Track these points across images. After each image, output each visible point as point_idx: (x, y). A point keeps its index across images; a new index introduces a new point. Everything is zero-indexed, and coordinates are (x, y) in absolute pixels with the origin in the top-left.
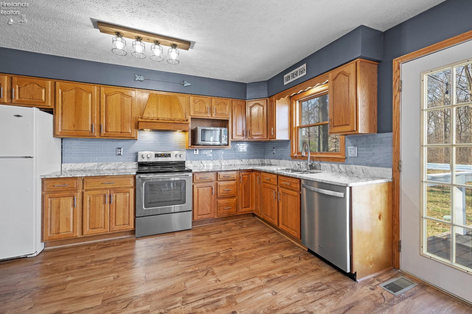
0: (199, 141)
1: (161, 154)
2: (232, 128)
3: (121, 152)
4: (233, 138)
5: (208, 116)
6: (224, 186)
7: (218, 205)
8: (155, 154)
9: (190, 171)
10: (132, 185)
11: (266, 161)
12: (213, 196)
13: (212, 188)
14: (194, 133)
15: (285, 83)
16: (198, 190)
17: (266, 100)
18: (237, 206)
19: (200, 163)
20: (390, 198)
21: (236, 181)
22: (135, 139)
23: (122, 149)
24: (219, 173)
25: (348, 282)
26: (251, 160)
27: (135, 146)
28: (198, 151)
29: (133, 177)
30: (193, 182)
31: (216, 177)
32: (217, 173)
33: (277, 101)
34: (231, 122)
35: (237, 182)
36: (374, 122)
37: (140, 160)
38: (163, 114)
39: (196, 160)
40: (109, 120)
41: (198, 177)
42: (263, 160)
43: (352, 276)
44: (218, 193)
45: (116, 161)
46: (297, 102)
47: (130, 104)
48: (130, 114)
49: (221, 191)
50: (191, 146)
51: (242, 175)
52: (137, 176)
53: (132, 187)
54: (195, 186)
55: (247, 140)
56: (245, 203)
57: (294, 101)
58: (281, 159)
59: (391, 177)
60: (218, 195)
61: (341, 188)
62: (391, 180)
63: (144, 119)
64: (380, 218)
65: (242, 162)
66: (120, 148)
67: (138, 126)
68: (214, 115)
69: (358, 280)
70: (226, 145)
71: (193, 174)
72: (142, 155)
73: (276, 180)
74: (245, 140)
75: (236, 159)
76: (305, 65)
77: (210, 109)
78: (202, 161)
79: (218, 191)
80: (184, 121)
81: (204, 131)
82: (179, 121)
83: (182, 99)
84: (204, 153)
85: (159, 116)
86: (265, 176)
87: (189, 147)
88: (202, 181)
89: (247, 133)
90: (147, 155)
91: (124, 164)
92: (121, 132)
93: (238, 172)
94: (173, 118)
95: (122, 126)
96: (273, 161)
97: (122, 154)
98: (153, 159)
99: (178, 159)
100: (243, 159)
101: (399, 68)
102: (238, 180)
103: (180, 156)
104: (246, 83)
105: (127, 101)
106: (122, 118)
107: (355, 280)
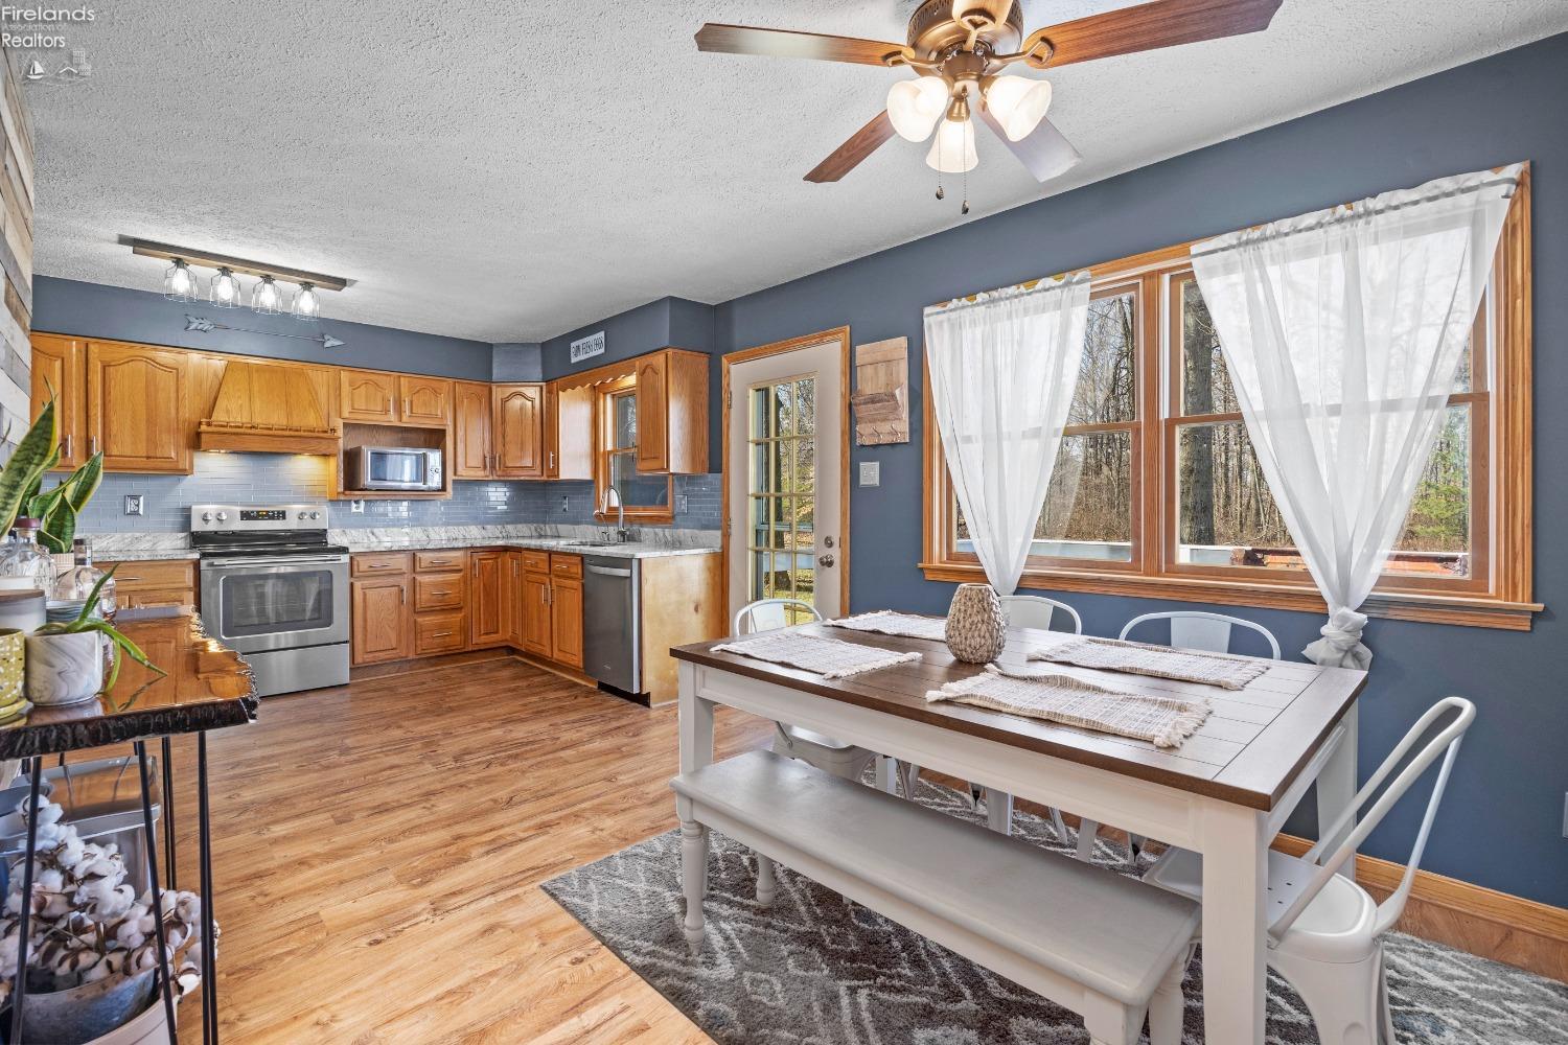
0: (367, 479)
1: (258, 512)
2: (455, 448)
3: (138, 505)
4: (458, 473)
5: (392, 419)
6: (435, 585)
7: (417, 631)
8: (242, 512)
9: (344, 550)
10: (191, 583)
11: (548, 529)
12: (404, 609)
13: (402, 590)
14: (351, 460)
15: (574, 360)
16: (365, 594)
17: (538, 389)
18: (465, 630)
19: (370, 535)
20: (718, 579)
21: (461, 574)
22: (184, 473)
23: (142, 498)
24: (419, 555)
25: (638, 708)
26: (510, 527)
27: (183, 491)
28: (362, 504)
29: (192, 566)
30: (352, 576)
31: (410, 563)
32: (413, 555)
33: (561, 393)
34: (452, 436)
35: (465, 577)
36: (703, 455)
37: (197, 526)
38: (269, 414)
39: (356, 527)
40: (114, 428)
41: (363, 564)
42: (542, 526)
43: (643, 700)
44: (418, 601)
45: (123, 530)
46: (609, 397)
47: (173, 389)
48: (173, 411)
49: (424, 598)
50: (343, 493)
51: (480, 559)
52: (204, 563)
53: (190, 589)
54: (358, 585)
55: (496, 478)
56: (486, 623)
57: (602, 395)
58: (578, 523)
59: (719, 546)
60: (418, 606)
61: (625, 562)
62: (718, 550)
63: (216, 426)
64: (696, 610)
65: (483, 532)
66: (136, 497)
67: (195, 442)
68: (405, 418)
69: (653, 705)
70: (439, 490)
71: (351, 558)
72: (205, 515)
73: (547, 564)
74: (491, 478)
75: (467, 524)
76: (602, 334)
77: (395, 402)
78: (375, 530)
79: (418, 597)
80: (326, 432)
81: (380, 457)
82: (311, 431)
83: (320, 377)
84: (381, 510)
85: (258, 420)
86: (525, 558)
87: (338, 493)
88: (373, 573)
89: (494, 462)
90: (219, 514)
91: (148, 538)
92: (148, 458)
93: (469, 552)
94: (296, 423)
95: (152, 441)
96: (563, 528)
97: (141, 512)
98: (239, 525)
99: (308, 525)
100: (488, 523)
101: (728, 372)
102: (467, 573)
103: (313, 517)
104: (491, 345)
105: (166, 380)
106: (151, 421)
107: (647, 705)
